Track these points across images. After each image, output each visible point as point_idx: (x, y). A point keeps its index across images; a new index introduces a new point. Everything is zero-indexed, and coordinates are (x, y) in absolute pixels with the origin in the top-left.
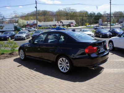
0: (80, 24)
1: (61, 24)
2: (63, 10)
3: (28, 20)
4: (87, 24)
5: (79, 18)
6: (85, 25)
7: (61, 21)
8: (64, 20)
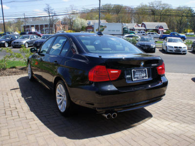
0: (176, 30)
1: (143, 28)
2: (148, 5)
3: (91, 19)
4: (189, 31)
5: (175, 20)
6: (185, 32)
7: (143, 24)
8: (150, 21)
